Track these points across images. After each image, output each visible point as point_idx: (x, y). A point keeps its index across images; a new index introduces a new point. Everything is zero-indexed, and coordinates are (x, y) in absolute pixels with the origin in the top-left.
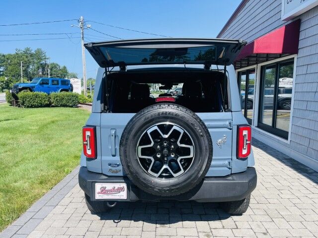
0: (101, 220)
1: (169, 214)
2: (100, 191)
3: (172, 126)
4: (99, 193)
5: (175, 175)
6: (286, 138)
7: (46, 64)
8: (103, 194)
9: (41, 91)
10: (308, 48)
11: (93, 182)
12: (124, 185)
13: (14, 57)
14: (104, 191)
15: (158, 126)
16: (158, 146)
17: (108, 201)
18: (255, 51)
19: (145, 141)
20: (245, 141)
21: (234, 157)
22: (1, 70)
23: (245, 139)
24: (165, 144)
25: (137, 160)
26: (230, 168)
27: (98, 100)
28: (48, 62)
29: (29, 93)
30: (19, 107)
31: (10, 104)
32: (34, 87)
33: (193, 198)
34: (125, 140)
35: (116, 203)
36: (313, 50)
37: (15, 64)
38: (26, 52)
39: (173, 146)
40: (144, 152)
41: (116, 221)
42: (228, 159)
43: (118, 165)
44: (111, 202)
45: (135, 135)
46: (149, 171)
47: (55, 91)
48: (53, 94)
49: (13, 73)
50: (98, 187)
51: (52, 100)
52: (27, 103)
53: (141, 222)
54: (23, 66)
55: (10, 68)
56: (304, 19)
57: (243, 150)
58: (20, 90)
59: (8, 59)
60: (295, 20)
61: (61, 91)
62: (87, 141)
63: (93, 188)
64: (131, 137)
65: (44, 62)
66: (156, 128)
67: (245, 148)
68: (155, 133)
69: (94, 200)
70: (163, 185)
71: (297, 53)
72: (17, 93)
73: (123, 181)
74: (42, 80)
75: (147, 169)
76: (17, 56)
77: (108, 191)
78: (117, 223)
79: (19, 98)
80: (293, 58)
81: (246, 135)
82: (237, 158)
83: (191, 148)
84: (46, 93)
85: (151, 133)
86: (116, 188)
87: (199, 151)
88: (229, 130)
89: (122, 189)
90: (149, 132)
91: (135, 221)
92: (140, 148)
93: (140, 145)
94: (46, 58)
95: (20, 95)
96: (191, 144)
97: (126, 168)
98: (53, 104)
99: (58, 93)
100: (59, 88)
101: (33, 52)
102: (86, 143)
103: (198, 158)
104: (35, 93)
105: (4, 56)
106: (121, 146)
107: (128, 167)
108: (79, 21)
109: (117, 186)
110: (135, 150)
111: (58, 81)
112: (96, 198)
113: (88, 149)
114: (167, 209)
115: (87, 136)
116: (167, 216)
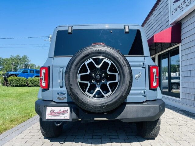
0: (50, 142)
1: (101, 139)
2: (50, 113)
3: (103, 59)
4: (49, 115)
5: (105, 95)
6: (179, 97)
7: (28, 64)
8: (52, 115)
9: (22, 77)
10: (187, 38)
11: (45, 106)
12: (68, 109)
13: (9, 60)
14: (53, 113)
15: (93, 59)
16: (93, 74)
17: (56, 121)
18: (155, 41)
19: (84, 69)
20: (155, 76)
21: (148, 88)
22: (1, 67)
23: (155, 74)
24: (98, 73)
25: (77, 84)
26: (145, 96)
28: (30, 63)
29: (15, 77)
30: (8, 86)
31: (2, 85)
32: (18, 74)
33: (119, 118)
34: (69, 69)
35: (61, 123)
36: (191, 39)
37: (10, 64)
38: (16, 58)
39: (103, 74)
40: (83, 78)
41: (61, 142)
42: (143, 89)
43: (64, 94)
44: (58, 122)
45: (76, 66)
46: (86, 92)
47: (31, 77)
48: (30, 78)
49: (7, 69)
50: (49, 110)
51: (29, 82)
52: (13, 84)
53: (80, 143)
54: (14, 65)
55: (6, 66)
56: (183, 22)
57: (154, 83)
58: (10, 76)
59: (5, 61)
61: (35, 77)
63: (45, 111)
64: (73, 67)
65: (27, 63)
66: (91, 60)
67: (155, 81)
68: (90, 64)
69: (45, 120)
70: (96, 103)
71: (180, 42)
72: (8, 77)
73: (68, 105)
74: (24, 70)
75: (85, 92)
76: (11, 59)
77: (56, 113)
78: (63, 144)
79: (8, 81)
81: (155, 72)
82: (150, 89)
83: (117, 74)
84: (25, 78)
85: (88, 64)
86: (62, 111)
87: (122, 77)
88: (143, 69)
90: (86, 63)
91: (75, 142)
92: (80, 75)
93: (80, 73)
94: (28, 61)
95: (9, 79)
96: (117, 72)
97: (69, 90)
98: (29, 85)
99: (33, 78)
100: (34, 75)
101: (21, 57)
102: (42, 78)
103: (122, 82)
104: (18, 77)
105: (3, 59)
106: (66, 74)
107: (71, 89)
108: (49, 37)
110: (76, 76)
111: (34, 71)
112: (47, 119)
113: (43, 83)
114: (100, 136)
115: (43, 73)
116: (100, 140)
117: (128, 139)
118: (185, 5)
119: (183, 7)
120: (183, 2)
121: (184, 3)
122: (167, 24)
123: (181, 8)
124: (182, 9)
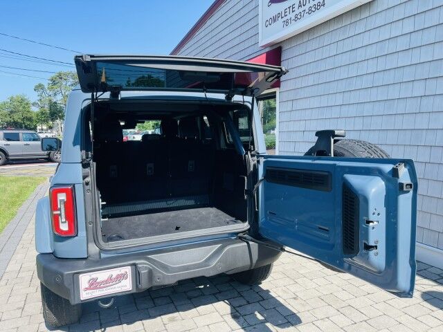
1: (173, 303)
2: (87, 286)
4: (87, 289)
8: (93, 289)
11: (75, 273)
12: (127, 270)
14: (93, 284)
17: (99, 300)
27: (75, 144)
35: (113, 300)
44: (106, 299)
50: (84, 279)
60: (274, 47)
62: (60, 210)
69: (76, 302)
71: (279, 86)
77: (101, 283)
80: (275, 92)
86: (114, 276)
89: (123, 276)
102: (59, 212)
109: (115, 272)
112: (82, 299)
113: (62, 223)
114: (166, 296)
115: (61, 201)
116: (172, 306)
117: (220, 292)
118: (292, 15)
119: (288, 17)
120: (289, 8)
121: (291, 11)
122: (252, 42)
123: (285, 19)
124: (287, 23)
